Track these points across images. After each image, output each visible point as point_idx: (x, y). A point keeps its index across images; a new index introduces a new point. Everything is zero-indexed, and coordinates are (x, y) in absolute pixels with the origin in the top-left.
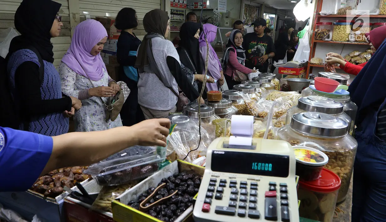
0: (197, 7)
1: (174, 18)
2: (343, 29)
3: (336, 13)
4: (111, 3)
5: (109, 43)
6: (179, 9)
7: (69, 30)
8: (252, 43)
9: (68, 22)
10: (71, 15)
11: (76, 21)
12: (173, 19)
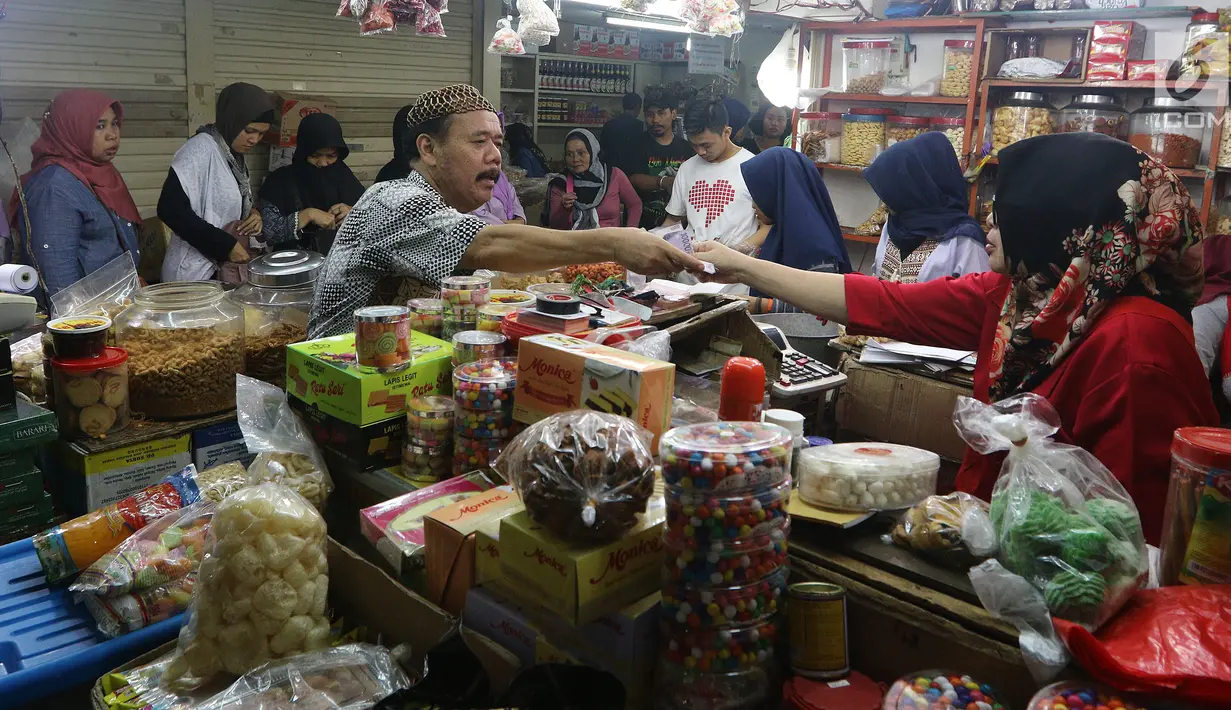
0: (671, 56)
1: (593, 86)
2: (857, 133)
3: (844, 89)
4: (311, 58)
5: (283, 157)
6: (609, 61)
7: (183, 122)
8: (652, 164)
9: (183, 106)
10: (192, 91)
11: (203, 103)
12: (591, 91)
